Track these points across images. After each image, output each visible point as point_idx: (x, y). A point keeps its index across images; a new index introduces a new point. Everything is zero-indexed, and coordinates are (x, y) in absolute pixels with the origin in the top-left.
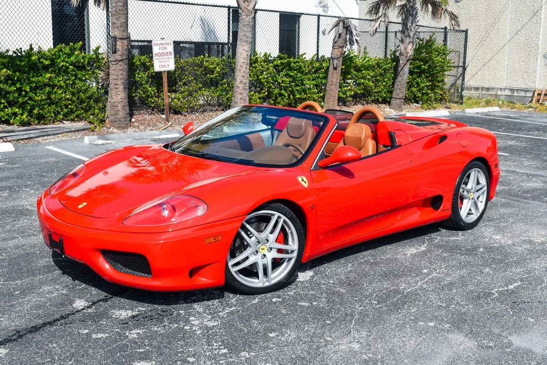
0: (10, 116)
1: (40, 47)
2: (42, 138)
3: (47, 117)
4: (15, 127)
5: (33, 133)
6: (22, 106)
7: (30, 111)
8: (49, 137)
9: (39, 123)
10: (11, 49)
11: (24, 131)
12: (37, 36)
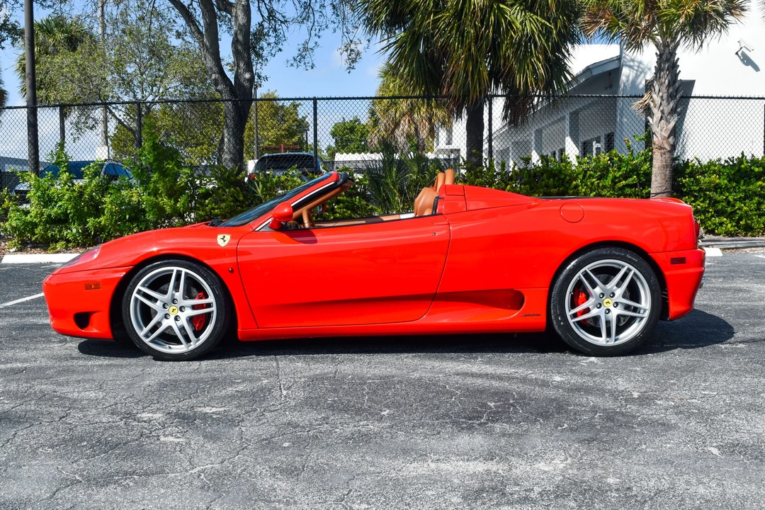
0: (717, 226)
1: (753, 155)
2: (750, 249)
3: (756, 229)
4: (721, 237)
5: (740, 244)
6: (730, 216)
7: (738, 222)
8: (757, 249)
9: (746, 235)
10: (722, 158)
11: (730, 241)
12: (751, 144)
